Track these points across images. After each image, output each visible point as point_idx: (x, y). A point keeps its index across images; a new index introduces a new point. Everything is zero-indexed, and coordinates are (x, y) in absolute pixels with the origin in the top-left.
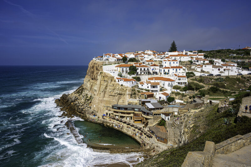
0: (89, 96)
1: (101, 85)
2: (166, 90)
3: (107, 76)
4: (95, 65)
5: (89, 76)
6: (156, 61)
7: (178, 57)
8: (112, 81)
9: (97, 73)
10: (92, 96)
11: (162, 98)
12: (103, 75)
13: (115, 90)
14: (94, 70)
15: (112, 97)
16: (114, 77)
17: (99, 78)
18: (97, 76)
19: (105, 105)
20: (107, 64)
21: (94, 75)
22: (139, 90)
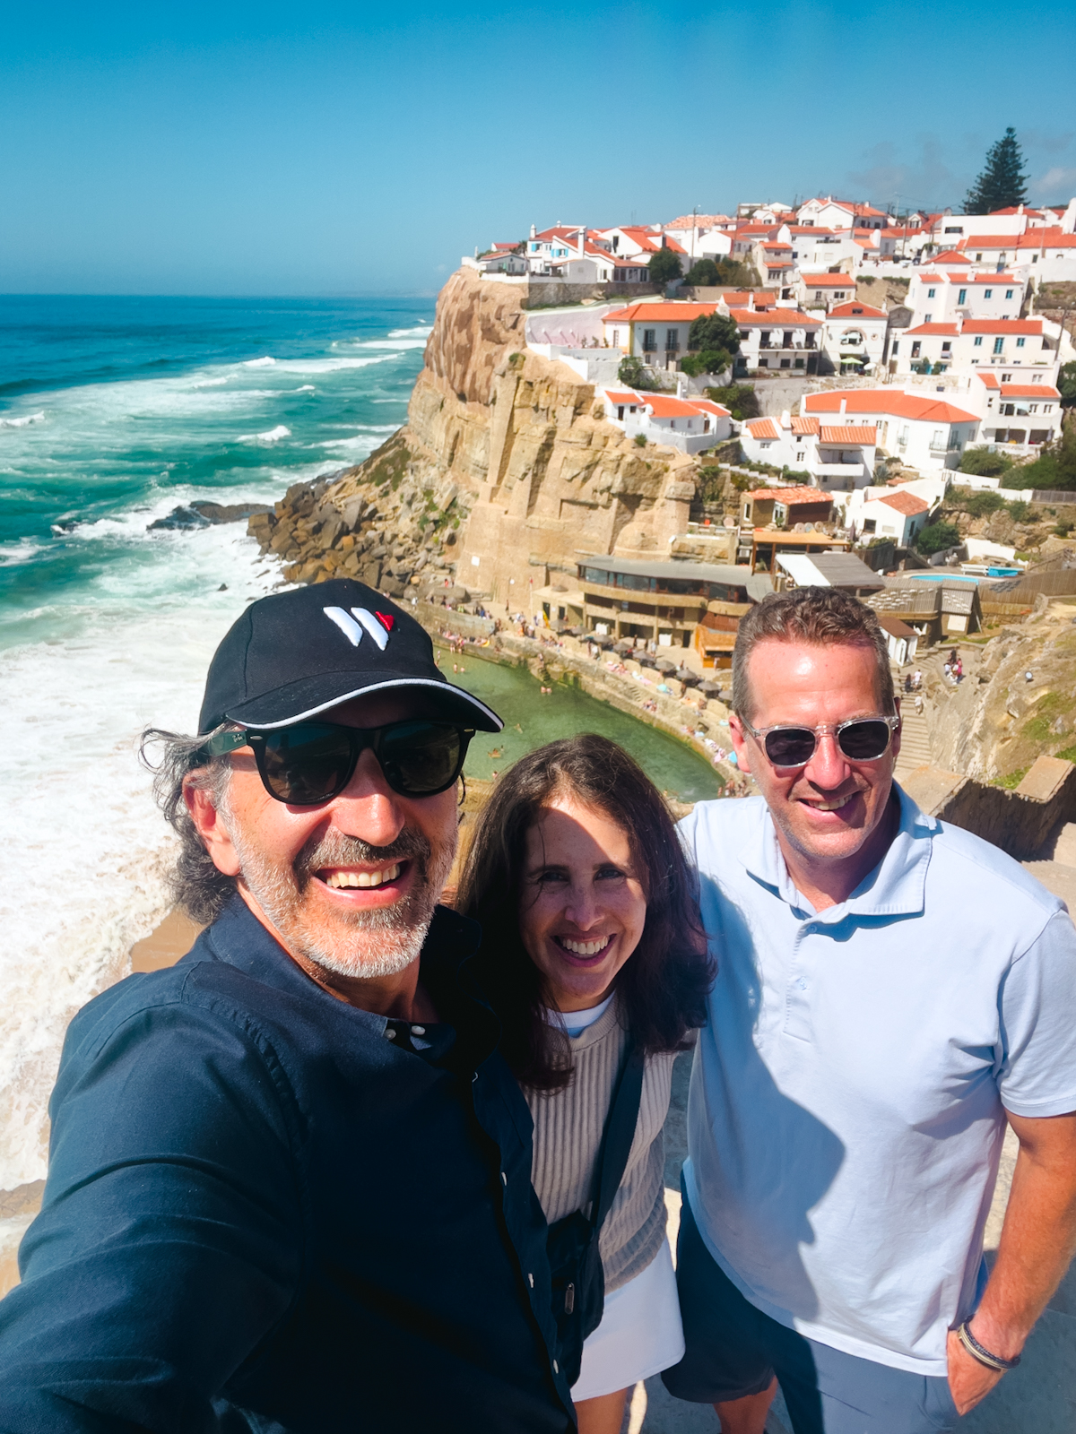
0: (441, 501)
1: (510, 434)
2: (916, 477)
3: (548, 382)
4: (480, 310)
5: (441, 375)
6: (869, 281)
7: (1020, 253)
8: (578, 411)
9: (489, 362)
10: (460, 501)
11: (884, 528)
12: (527, 373)
13: (599, 469)
14: (471, 339)
15: (575, 509)
16: (592, 389)
17: (503, 389)
18: (489, 379)
19: (534, 558)
20: (553, 300)
21: (474, 375)
22: (745, 471)
